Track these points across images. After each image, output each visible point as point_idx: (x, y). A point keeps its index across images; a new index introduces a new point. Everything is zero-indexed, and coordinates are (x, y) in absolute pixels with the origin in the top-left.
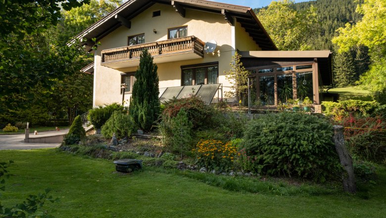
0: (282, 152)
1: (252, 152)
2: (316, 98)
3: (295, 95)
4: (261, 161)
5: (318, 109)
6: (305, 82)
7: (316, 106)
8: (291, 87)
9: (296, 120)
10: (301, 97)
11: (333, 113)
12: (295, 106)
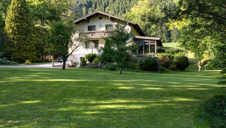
0: (147, 65)
1: (141, 65)
2: (156, 52)
3: (149, 51)
4: (143, 67)
5: (156, 56)
6: (153, 47)
7: (155, 55)
8: (148, 48)
9: (150, 58)
10: (151, 52)
11: (160, 57)
12: (149, 55)
